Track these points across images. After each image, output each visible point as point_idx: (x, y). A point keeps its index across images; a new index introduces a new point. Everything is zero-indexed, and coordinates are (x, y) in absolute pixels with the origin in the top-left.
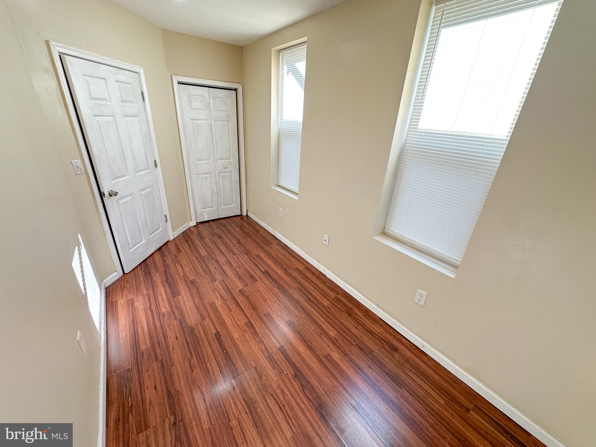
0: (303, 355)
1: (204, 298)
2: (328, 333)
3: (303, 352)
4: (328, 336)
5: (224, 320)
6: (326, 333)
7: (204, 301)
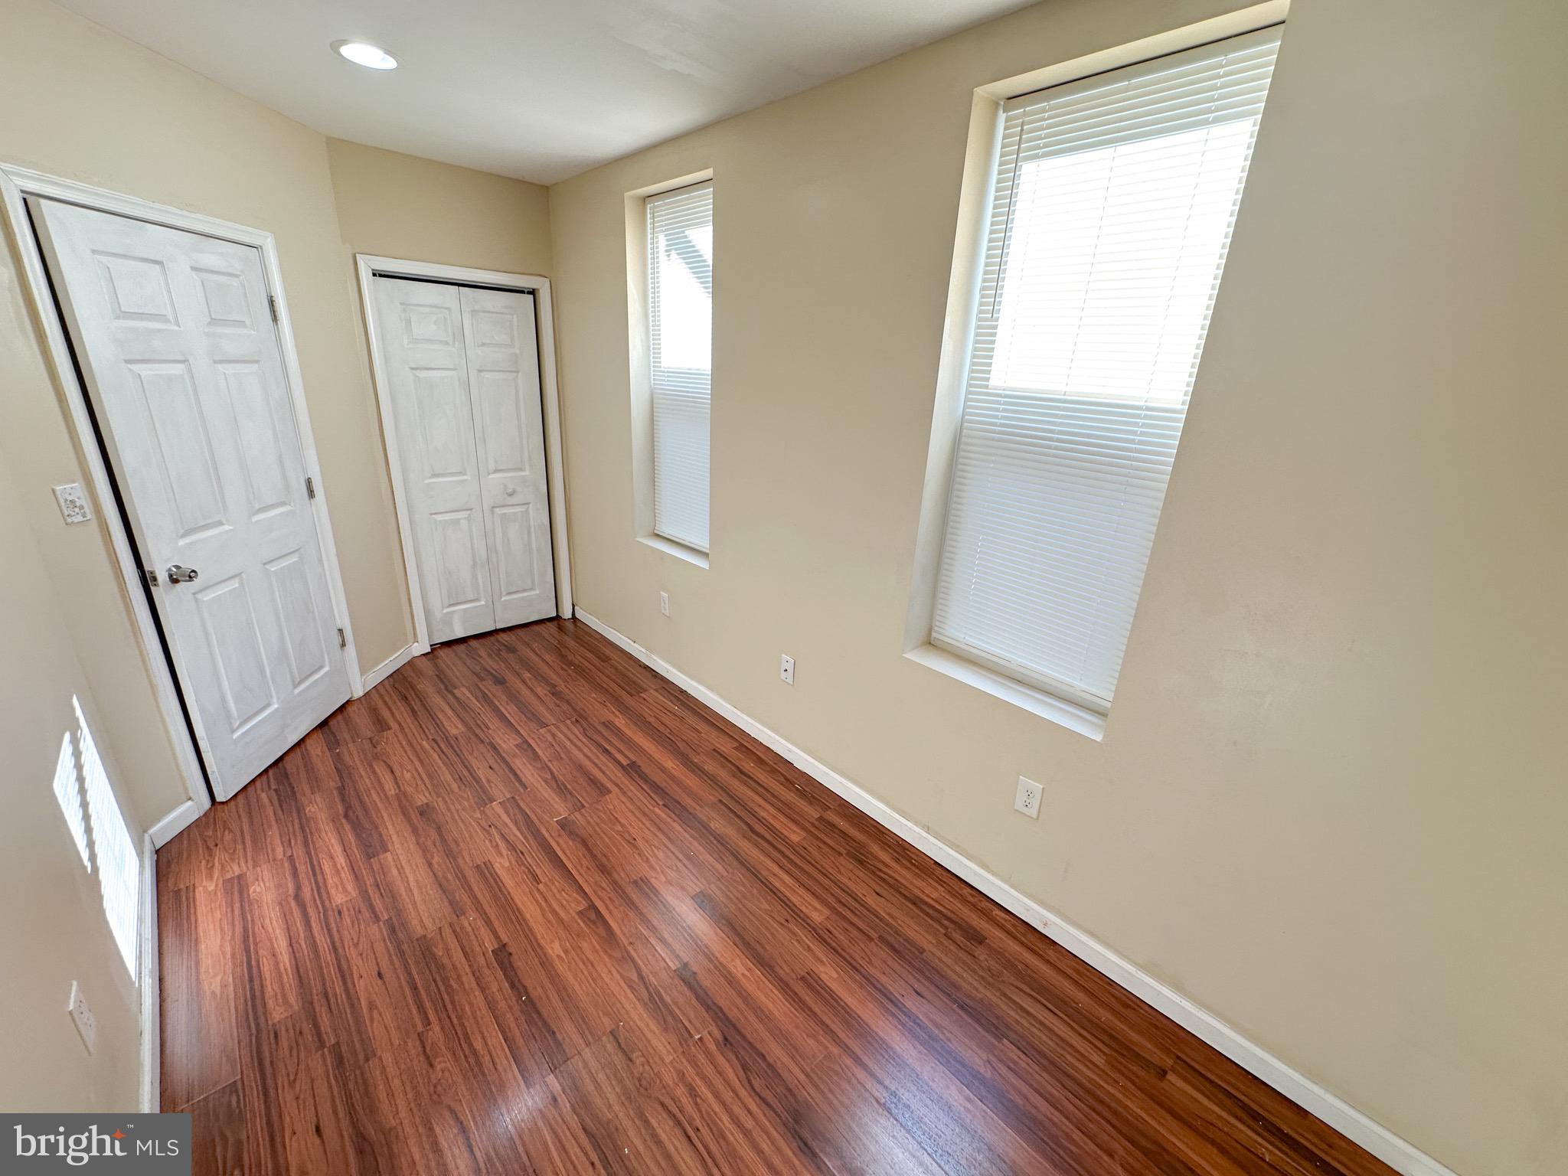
0: (744, 981)
1: (460, 852)
2: (806, 915)
3: (743, 974)
4: (808, 924)
5: (518, 909)
6: (802, 916)
7: (460, 861)
